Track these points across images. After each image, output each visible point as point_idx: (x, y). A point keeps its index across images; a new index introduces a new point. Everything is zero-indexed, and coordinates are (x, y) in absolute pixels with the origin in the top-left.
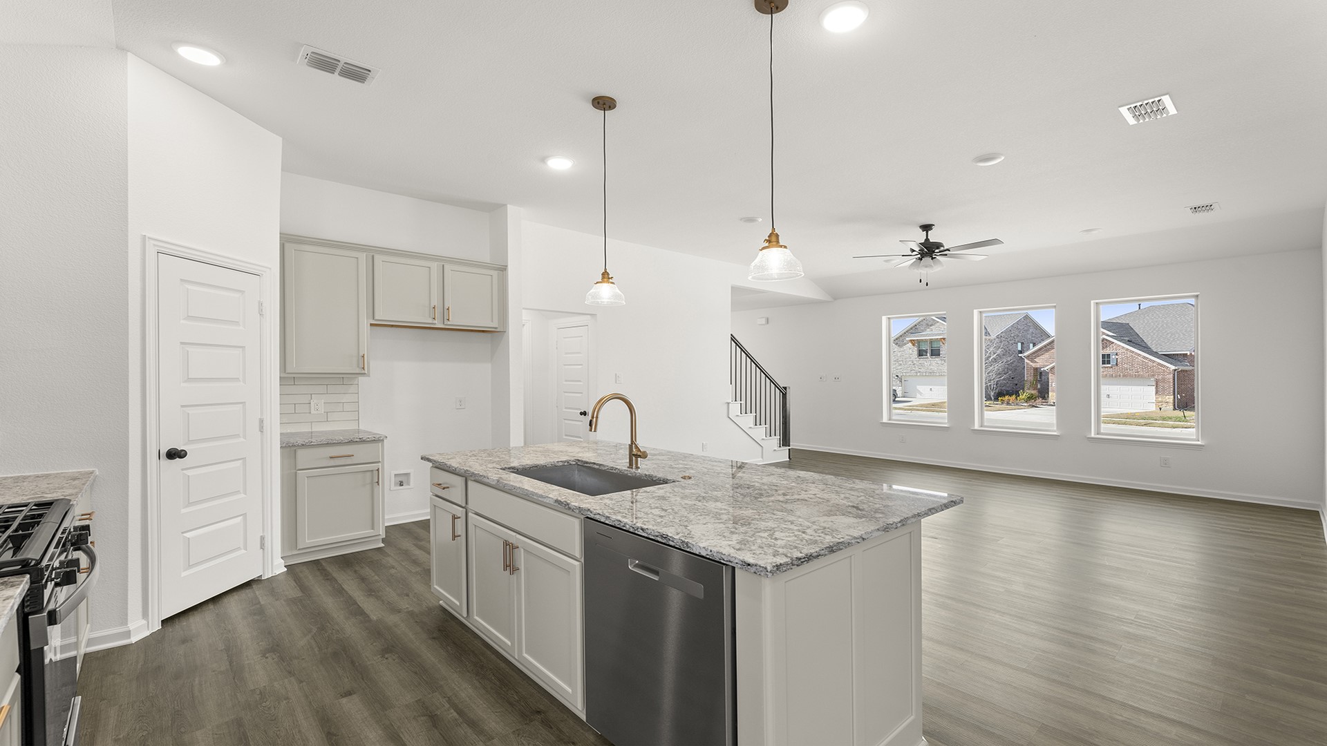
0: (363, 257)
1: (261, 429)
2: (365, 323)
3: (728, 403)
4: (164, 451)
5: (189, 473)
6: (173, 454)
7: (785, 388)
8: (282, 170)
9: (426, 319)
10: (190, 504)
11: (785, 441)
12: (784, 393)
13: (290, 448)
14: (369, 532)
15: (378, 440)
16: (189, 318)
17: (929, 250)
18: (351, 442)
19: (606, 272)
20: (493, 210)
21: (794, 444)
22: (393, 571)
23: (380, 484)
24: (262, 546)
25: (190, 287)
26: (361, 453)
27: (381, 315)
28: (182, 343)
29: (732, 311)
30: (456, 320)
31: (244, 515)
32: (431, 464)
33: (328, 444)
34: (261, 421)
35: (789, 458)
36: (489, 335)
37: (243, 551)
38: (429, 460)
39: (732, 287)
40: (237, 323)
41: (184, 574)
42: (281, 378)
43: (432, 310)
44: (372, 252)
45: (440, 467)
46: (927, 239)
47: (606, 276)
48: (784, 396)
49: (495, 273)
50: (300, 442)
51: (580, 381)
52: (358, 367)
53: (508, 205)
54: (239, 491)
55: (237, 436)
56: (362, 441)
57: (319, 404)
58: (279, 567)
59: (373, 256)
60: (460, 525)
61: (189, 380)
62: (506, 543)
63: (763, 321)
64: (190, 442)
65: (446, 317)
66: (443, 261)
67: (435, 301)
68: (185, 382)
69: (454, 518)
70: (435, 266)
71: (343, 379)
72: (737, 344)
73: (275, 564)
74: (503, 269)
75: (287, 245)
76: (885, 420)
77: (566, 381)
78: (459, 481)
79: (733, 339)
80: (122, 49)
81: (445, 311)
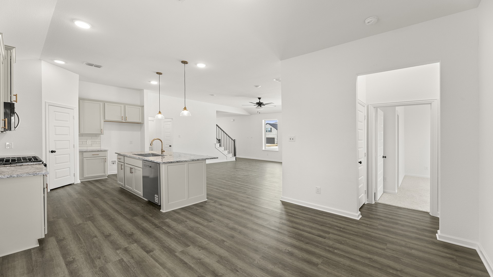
0: (102, 104)
1: (74, 147)
2: (102, 121)
3: (215, 144)
4: (50, 151)
5: (56, 156)
6: (52, 152)
7: (235, 140)
8: (79, 80)
9: (120, 120)
10: (56, 164)
11: (235, 155)
12: (234, 141)
13: (81, 152)
14: (103, 174)
15: (106, 151)
16: (56, 120)
17: (260, 104)
18: (98, 151)
19: (160, 111)
20: (141, 91)
21: (237, 156)
22: (109, 182)
23: (106, 162)
24: (74, 176)
25: (56, 113)
26: (101, 154)
27: (107, 119)
28: (54, 126)
29: (217, 117)
30: (128, 120)
31: (70, 168)
32: (117, 154)
33: (92, 151)
34: (74, 145)
35: (236, 160)
36: (140, 124)
37: (69, 176)
38: (117, 153)
39: (217, 111)
40: (67, 121)
41: (55, 180)
42: (79, 135)
43: (122, 117)
44: (104, 102)
45: (119, 154)
46: (260, 101)
47: (160, 112)
48: (234, 142)
49: (140, 108)
50: (84, 150)
51: (169, 137)
52: (100, 132)
53: (144, 90)
54: (68, 162)
55: (68, 148)
56: (101, 151)
57: (89, 142)
58: (79, 182)
59: (104, 103)
60: (123, 167)
61: (56, 135)
62: (130, 168)
63: (233, 120)
64: (56, 149)
65: (126, 119)
66: (125, 104)
67: (123, 115)
68: (55, 135)
69: (121, 165)
70: (122, 106)
71: (96, 135)
72: (219, 127)
73: (78, 180)
74: (143, 106)
75: (80, 101)
76: (264, 149)
77: (166, 137)
78: (122, 157)
79: (217, 125)
80: (40, 60)
81: (126, 118)
